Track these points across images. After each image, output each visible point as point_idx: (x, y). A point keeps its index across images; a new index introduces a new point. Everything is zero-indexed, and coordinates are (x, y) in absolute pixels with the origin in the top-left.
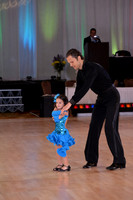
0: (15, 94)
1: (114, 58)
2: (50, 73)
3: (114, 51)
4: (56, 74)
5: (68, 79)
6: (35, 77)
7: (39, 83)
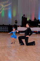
0: (7, 28)
1: (28, 21)
2: (14, 24)
3: (28, 20)
4: (15, 24)
5: (18, 25)
6: (11, 24)
7: (12, 26)
